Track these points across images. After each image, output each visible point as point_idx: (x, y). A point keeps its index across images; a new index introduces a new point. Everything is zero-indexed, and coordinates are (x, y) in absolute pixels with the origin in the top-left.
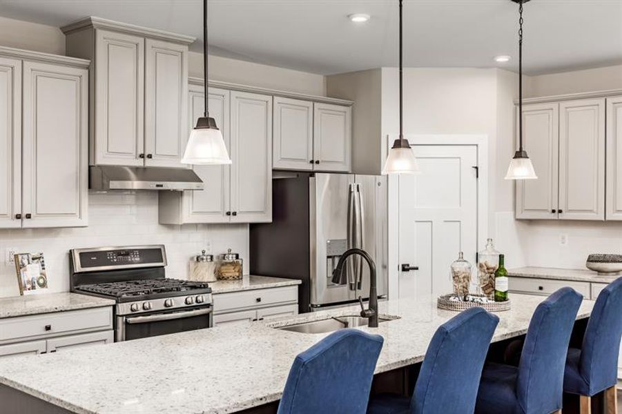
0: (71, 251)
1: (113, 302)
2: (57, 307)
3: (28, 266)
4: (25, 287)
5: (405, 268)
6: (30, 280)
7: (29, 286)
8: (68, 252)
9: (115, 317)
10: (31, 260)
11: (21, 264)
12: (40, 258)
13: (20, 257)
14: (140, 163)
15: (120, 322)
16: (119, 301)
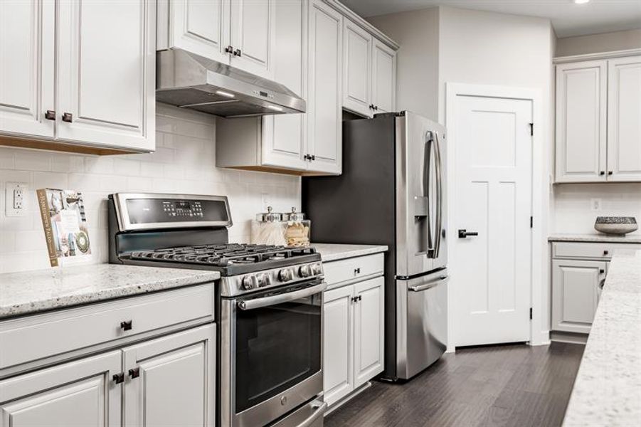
0: (111, 197)
1: (215, 275)
2: (141, 284)
3: (62, 213)
4: (60, 250)
5: (462, 235)
6: (67, 238)
7: (65, 249)
8: (107, 198)
9: (218, 299)
10: (65, 201)
11: (50, 207)
12: (78, 200)
13: (49, 194)
14: (224, 59)
15: (228, 308)
16: (224, 274)
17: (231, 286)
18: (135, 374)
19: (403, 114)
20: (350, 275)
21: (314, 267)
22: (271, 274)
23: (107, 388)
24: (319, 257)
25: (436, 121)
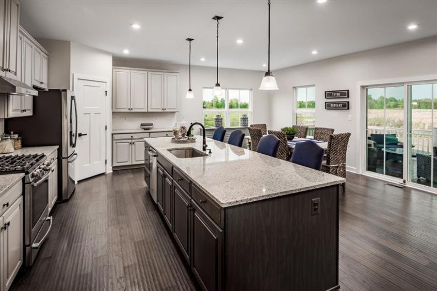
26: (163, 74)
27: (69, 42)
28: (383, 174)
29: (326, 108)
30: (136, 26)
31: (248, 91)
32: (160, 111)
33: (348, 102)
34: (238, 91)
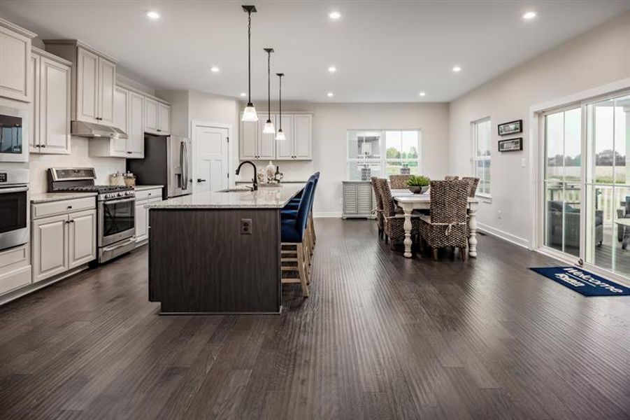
0: (50, 169)
1: (96, 194)
5: (199, 181)
8: (48, 169)
9: (97, 201)
14: (96, 122)
15: (101, 204)
16: (99, 193)
17: (102, 197)
18: (72, 221)
19: (169, 136)
20: (147, 196)
21: (132, 192)
22: (116, 194)
23: (64, 225)
24: (133, 189)
25: (187, 137)
26: (292, 115)
27: (187, 91)
28: (561, 250)
29: (499, 151)
30: (215, 69)
31: (416, 133)
32: (288, 159)
33: (521, 139)
34: (400, 132)
